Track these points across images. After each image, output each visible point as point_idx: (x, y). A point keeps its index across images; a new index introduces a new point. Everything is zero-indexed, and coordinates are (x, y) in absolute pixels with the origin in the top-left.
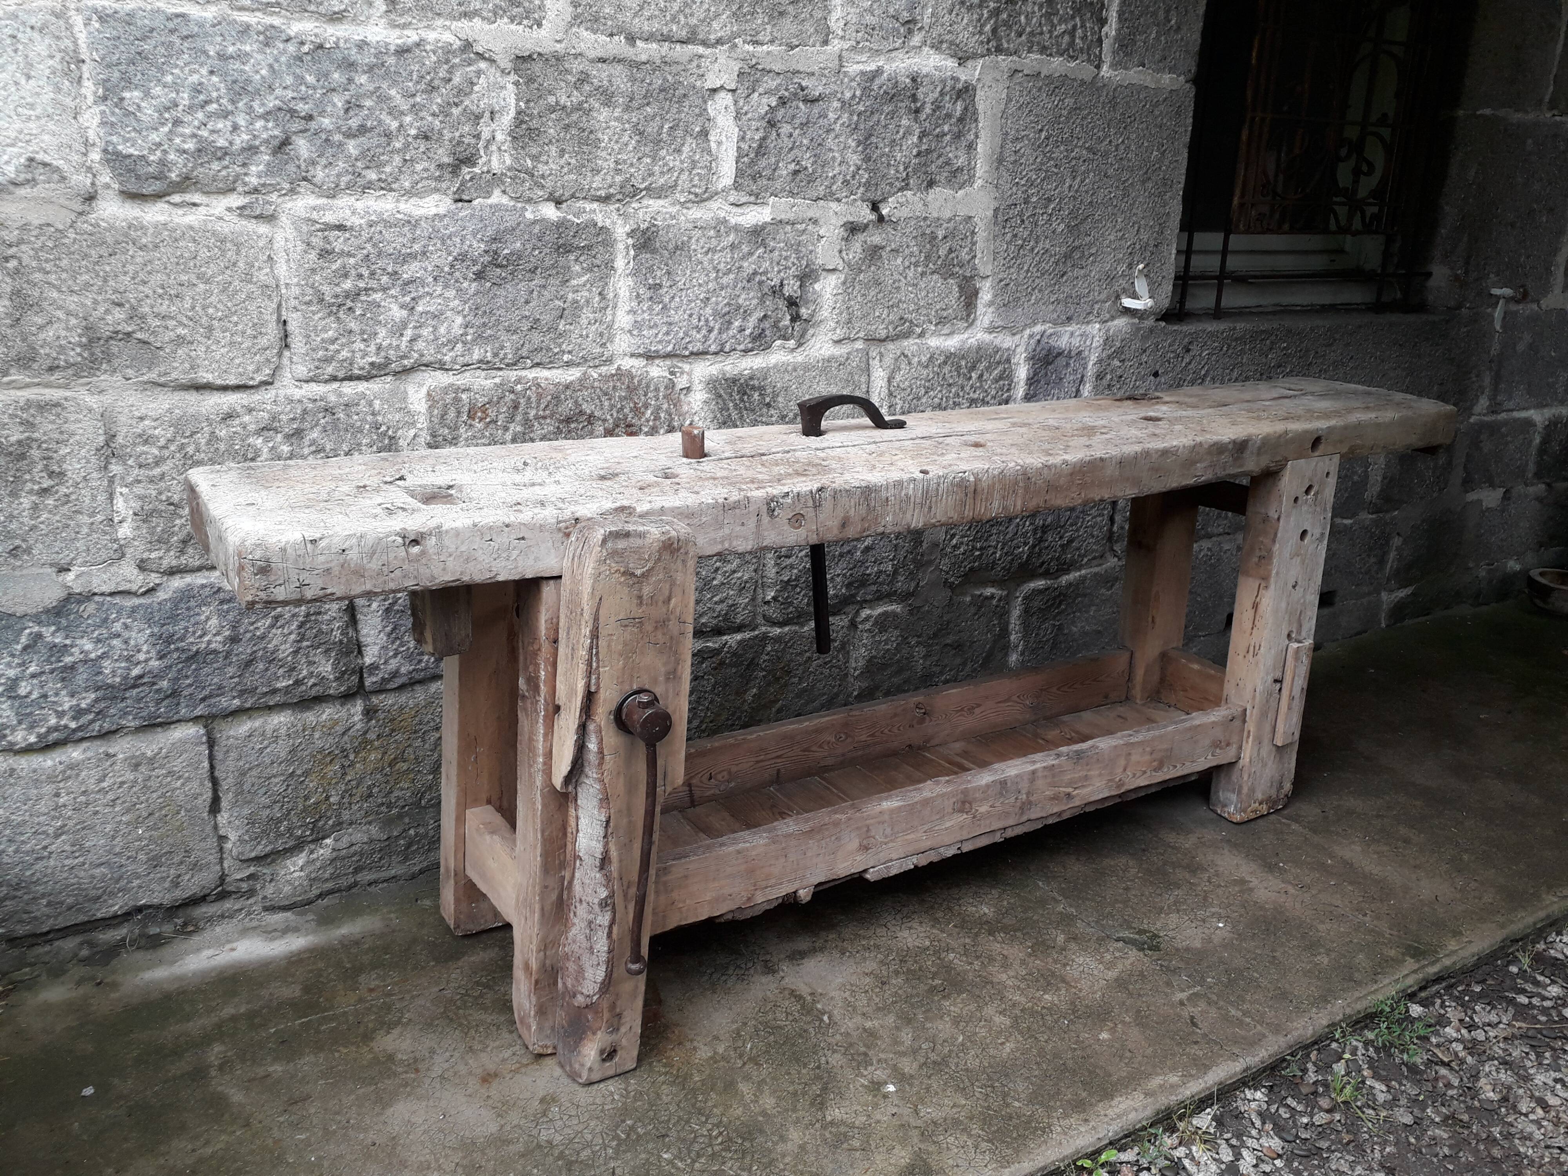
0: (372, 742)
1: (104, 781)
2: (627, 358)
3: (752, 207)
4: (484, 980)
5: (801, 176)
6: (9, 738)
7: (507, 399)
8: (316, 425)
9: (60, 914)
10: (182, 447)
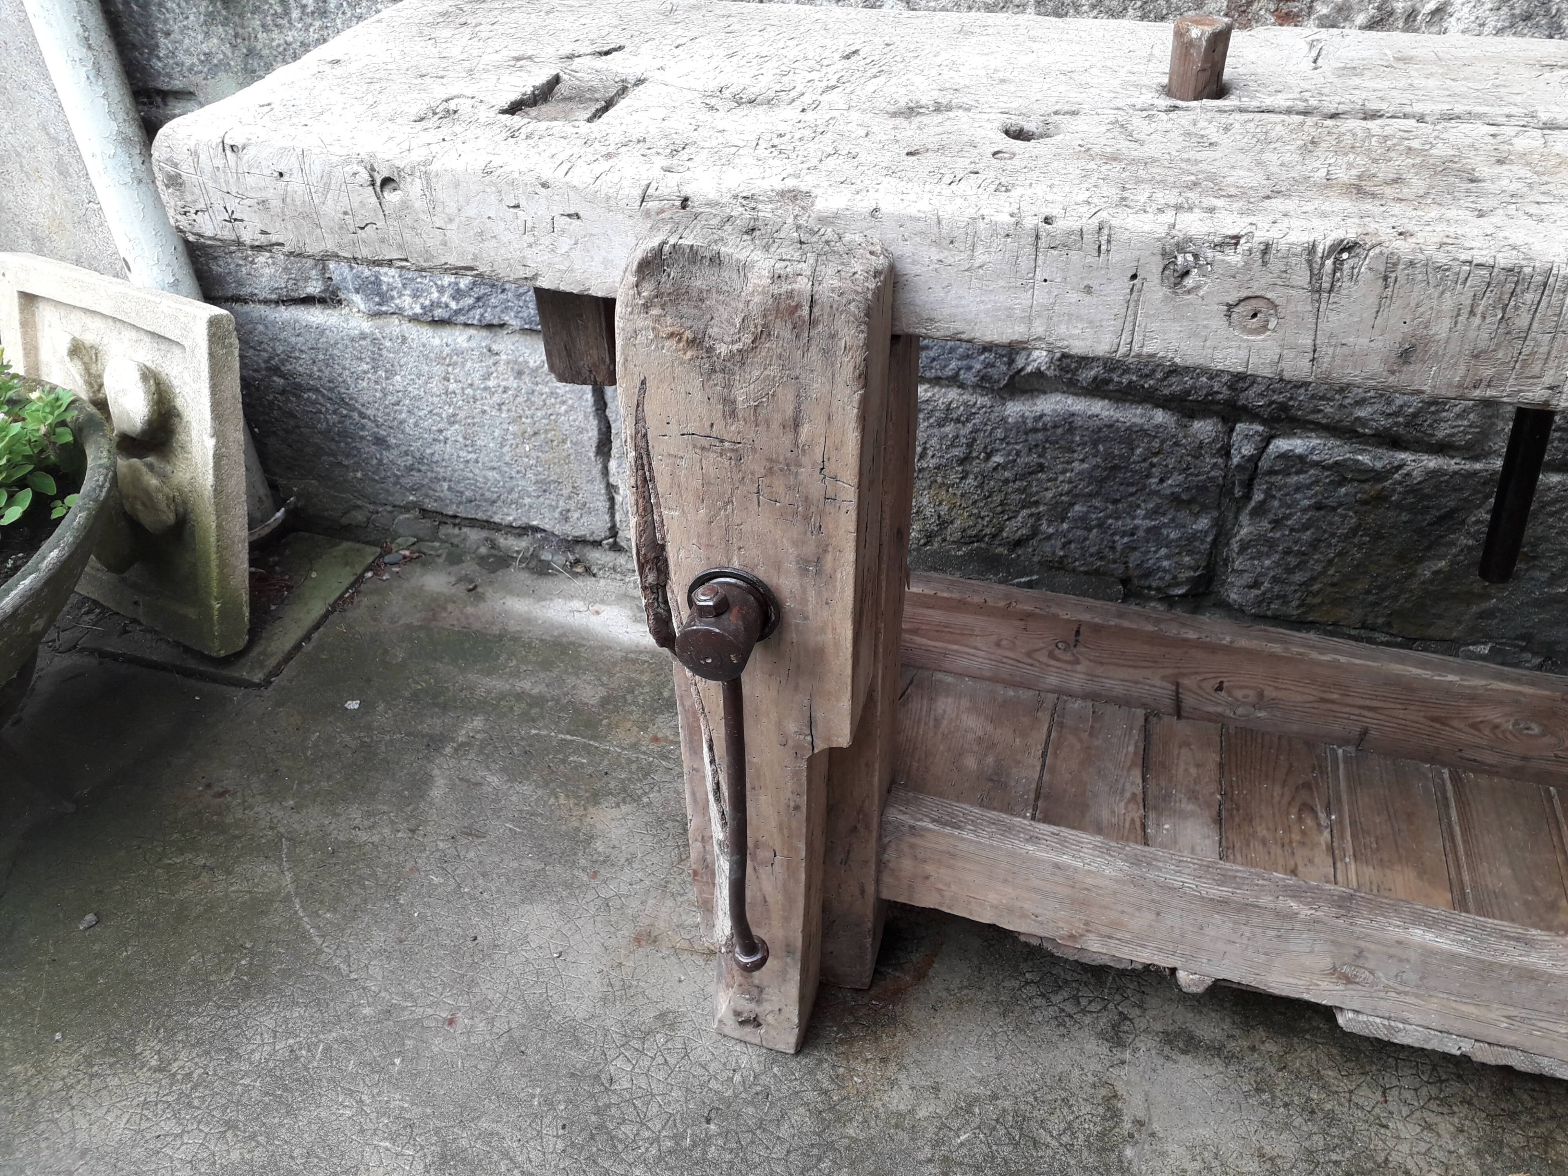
1: (489, 379)
6: (397, 301)
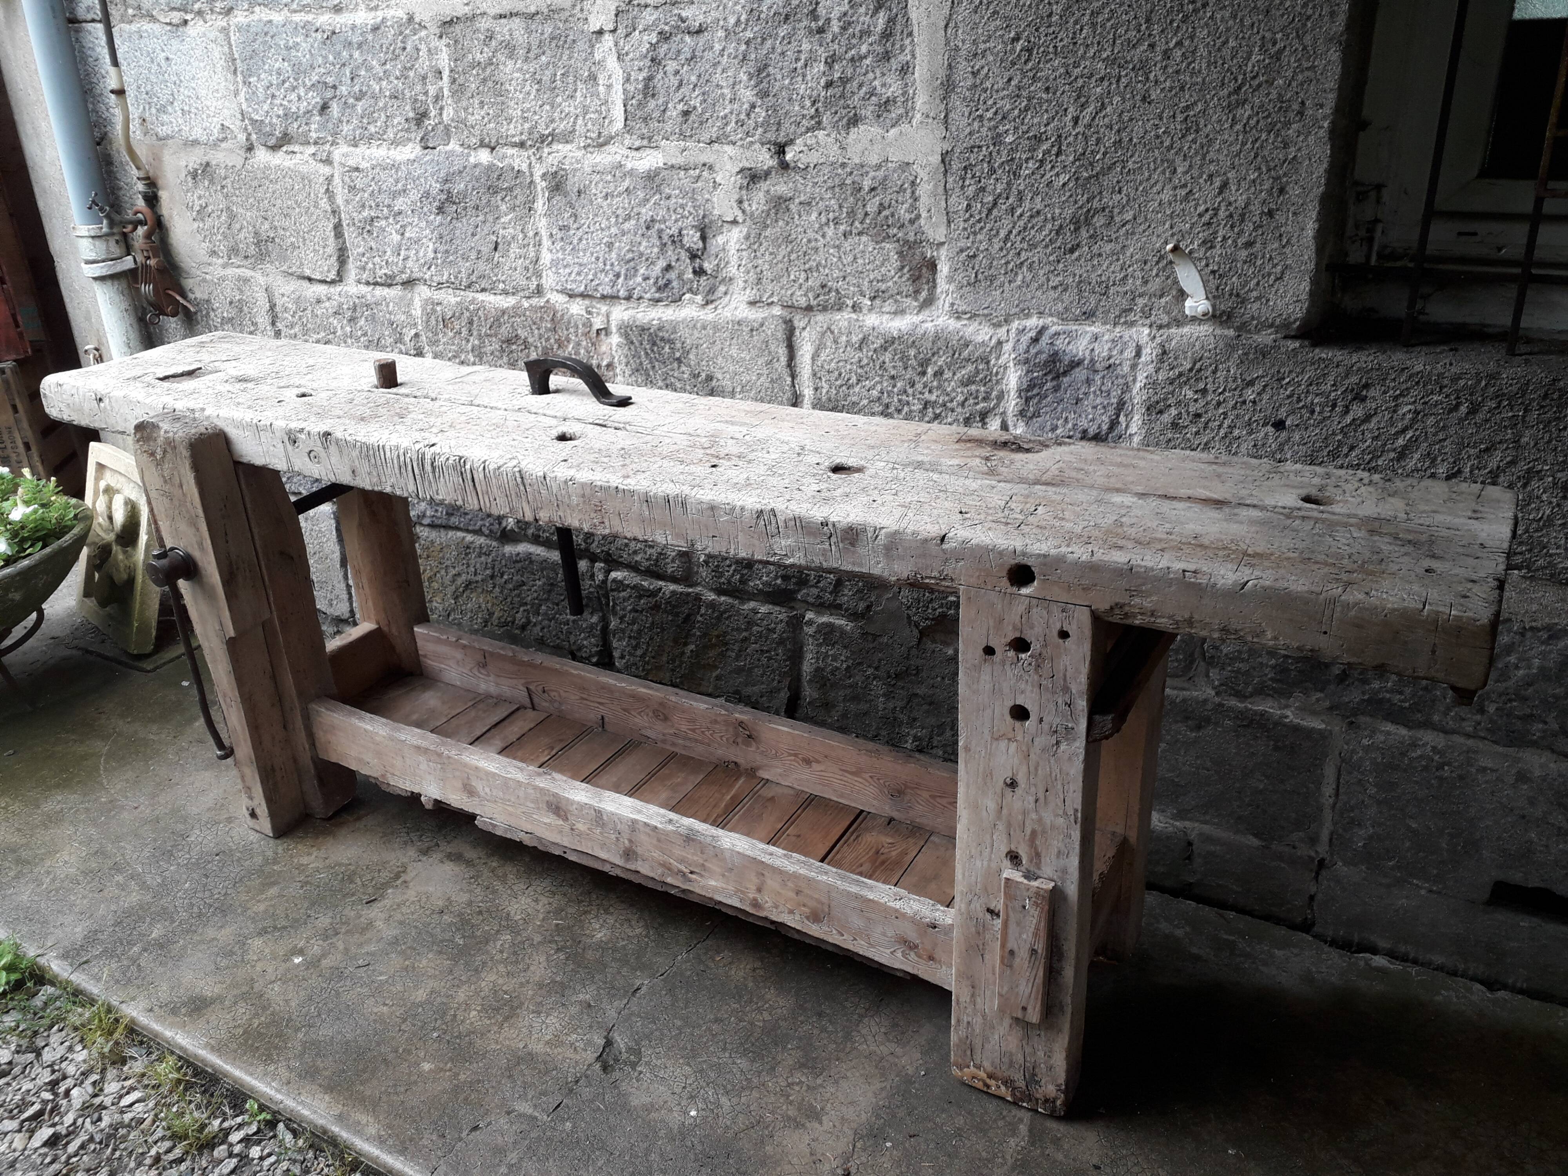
2: (555, 293)
3: (648, 151)
5: (693, 117)
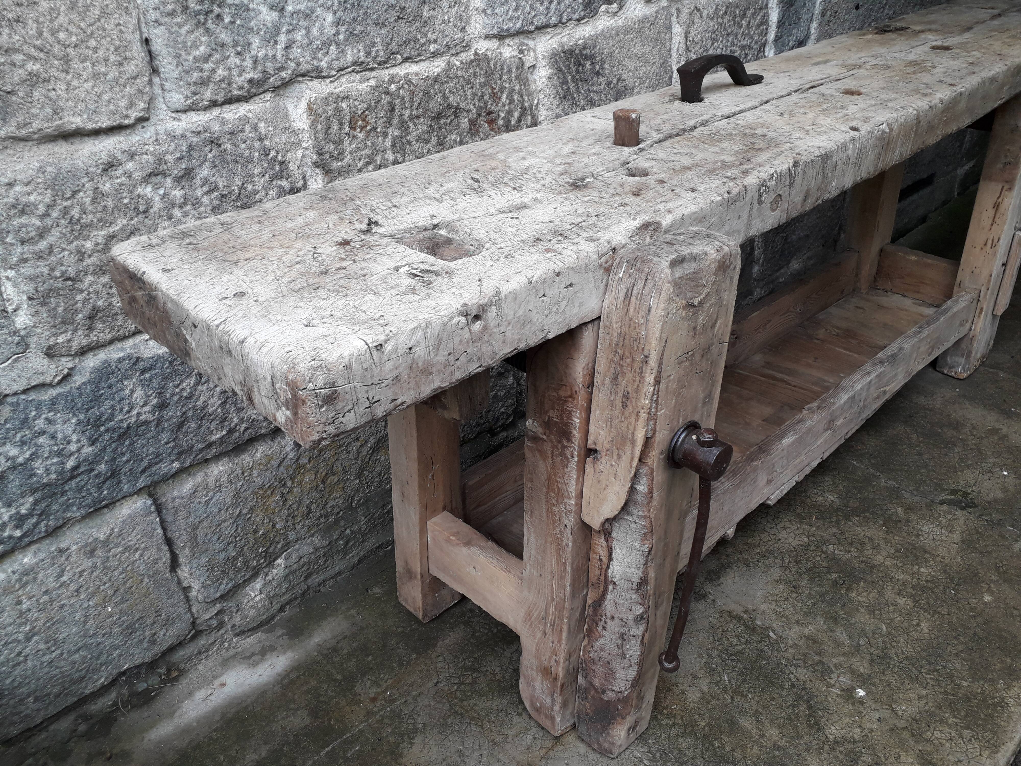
0: (303, 466)
1: (63, 576)
2: (482, 40)
4: (468, 663)
7: (384, 102)
8: (204, 161)
9: (50, 704)
10: (65, 211)
